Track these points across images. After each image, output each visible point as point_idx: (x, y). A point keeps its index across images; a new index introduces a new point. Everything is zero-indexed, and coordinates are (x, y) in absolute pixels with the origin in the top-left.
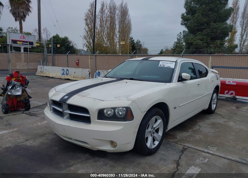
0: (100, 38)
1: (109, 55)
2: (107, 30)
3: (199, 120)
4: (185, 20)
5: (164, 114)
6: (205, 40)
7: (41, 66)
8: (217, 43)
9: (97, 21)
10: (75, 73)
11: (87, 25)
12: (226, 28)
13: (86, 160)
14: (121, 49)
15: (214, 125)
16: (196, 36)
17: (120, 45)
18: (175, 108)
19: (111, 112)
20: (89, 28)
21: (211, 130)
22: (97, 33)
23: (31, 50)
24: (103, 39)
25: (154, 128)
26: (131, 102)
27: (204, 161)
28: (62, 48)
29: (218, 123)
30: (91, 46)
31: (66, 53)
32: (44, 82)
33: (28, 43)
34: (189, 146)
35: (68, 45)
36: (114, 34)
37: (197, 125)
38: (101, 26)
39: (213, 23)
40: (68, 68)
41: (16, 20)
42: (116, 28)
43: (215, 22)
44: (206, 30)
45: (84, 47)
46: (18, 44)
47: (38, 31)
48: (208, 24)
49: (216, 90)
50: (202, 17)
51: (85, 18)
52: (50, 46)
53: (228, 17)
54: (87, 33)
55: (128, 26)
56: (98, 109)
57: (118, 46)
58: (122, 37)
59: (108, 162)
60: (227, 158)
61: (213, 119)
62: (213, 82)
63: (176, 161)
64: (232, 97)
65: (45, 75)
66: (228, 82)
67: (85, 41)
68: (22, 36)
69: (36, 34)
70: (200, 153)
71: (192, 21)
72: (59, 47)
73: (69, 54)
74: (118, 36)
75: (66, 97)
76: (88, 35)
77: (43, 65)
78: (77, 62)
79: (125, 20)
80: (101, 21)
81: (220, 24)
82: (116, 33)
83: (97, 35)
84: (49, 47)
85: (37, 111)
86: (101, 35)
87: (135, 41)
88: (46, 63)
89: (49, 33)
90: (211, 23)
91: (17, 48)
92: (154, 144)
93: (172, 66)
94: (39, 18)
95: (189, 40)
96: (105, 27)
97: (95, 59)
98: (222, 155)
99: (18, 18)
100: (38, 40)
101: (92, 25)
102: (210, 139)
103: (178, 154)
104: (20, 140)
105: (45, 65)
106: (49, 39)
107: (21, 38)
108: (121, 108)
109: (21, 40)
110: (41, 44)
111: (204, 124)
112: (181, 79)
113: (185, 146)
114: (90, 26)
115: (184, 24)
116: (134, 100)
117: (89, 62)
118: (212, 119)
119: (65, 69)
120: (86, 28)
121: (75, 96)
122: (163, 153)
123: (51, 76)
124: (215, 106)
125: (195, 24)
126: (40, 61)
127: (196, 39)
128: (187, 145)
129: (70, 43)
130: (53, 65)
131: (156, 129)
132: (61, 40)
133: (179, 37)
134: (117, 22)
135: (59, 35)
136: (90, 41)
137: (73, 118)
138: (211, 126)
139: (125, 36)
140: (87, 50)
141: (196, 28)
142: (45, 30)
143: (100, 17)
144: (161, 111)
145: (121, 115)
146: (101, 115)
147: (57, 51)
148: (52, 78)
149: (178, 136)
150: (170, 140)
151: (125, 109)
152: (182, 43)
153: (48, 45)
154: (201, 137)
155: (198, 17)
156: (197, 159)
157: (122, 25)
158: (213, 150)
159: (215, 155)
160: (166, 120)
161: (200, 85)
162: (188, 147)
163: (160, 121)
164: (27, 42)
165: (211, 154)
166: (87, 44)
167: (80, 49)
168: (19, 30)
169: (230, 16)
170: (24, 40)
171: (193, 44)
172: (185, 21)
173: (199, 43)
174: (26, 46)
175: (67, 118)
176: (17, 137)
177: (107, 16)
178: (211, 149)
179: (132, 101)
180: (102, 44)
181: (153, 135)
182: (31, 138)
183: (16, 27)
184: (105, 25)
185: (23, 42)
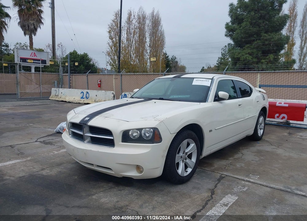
0: (126, 54)
1: (137, 74)
2: (135, 44)
3: (243, 147)
4: (230, 30)
5: (197, 137)
6: (255, 54)
7: (55, 89)
8: (270, 58)
9: (123, 34)
10: (96, 97)
11: (111, 38)
12: (280, 39)
13: (109, 189)
14: (153, 67)
15: (259, 152)
16: (244, 49)
17: (151, 62)
18: (211, 131)
19: (137, 134)
20: (113, 42)
21: (256, 158)
22: (123, 47)
23: (44, 70)
24: (131, 56)
25: (186, 153)
26: (158, 123)
27: (243, 190)
28: (80, 67)
29: (265, 151)
30: (115, 64)
31: (85, 73)
32: (60, 107)
33: (40, 62)
34: (227, 174)
35: (88, 63)
36: (144, 49)
37: (239, 153)
38: (128, 39)
39: (265, 33)
40: (88, 91)
41: (25, 34)
42: (146, 42)
43: (266, 32)
44: (256, 42)
45: (107, 65)
46: (28, 62)
47: (51, 46)
48: (258, 34)
49: (262, 112)
50: (251, 26)
51: (108, 31)
52: (66, 64)
53: (283, 27)
54: (111, 48)
55: (161, 39)
56: (122, 131)
57: (148, 64)
58: (154, 52)
59: (135, 190)
60: (270, 187)
61: (260, 146)
62: (259, 102)
63: (210, 190)
64: (284, 122)
65: (61, 99)
66: (279, 103)
67: (108, 58)
68: (33, 54)
69: (50, 51)
70: (239, 181)
71: (238, 31)
72: (77, 66)
73: (89, 73)
74: (148, 51)
75: (87, 119)
76: (112, 50)
77: (58, 87)
78: (99, 83)
79: (157, 31)
80: (128, 33)
81: (273, 35)
82: (146, 48)
83: (123, 50)
84: (65, 66)
85: (52, 139)
86: (128, 51)
87: (170, 57)
88: (62, 86)
89: (64, 49)
90: (262, 34)
91: (26, 68)
92: (187, 172)
93: (208, 83)
94: (54, 31)
95: (236, 54)
96: (133, 41)
97: (120, 79)
98: (265, 184)
99: (27, 32)
100: (51, 58)
101: (117, 39)
102: (253, 167)
103: (214, 183)
104: (35, 169)
105: (60, 88)
106: (64, 56)
107: (32, 55)
108: (148, 129)
109: (31, 57)
110: (55, 62)
111: (248, 151)
112: (217, 99)
113: (222, 175)
114: (114, 39)
115: (228, 35)
116: (162, 120)
117: (113, 83)
118: (258, 146)
119: (85, 91)
120: (109, 42)
121: (97, 117)
122: (197, 181)
123: (67, 100)
124: (262, 131)
125: (242, 35)
126: (54, 82)
127: (243, 54)
128: (225, 174)
129: (90, 61)
130: (70, 87)
131: (188, 154)
132: (79, 57)
133: (224, 51)
134: (147, 35)
135: (77, 51)
136: (115, 58)
137: (94, 141)
138: (255, 154)
139: (157, 51)
140: (111, 69)
141: (243, 40)
142: (60, 46)
143: (126, 28)
144: (194, 134)
145: (147, 137)
146: (126, 137)
147: (75, 70)
148: (69, 102)
149: (215, 164)
150: (206, 169)
151: (152, 130)
152: (228, 59)
153: (64, 63)
154: (242, 166)
155: (246, 27)
156: (235, 188)
157: (153, 37)
158: (254, 179)
159: (256, 183)
160: (200, 145)
161: (241, 106)
162: (227, 176)
163: (192, 145)
164: (39, 60)
165: (252, 182)
166: (112, 61)
167: (102, 68)
168: (28, 46)
169: (285, 25)
170: (35, 58)
171: (240, 60)
172: (229, 32)
173: (248, 58)
174: (38, 65)
175: (88, 142)
176: (31, 167)
177: (135, 27)
178: (252, 177)
179: (160, 122)
180: (129, 62)
181: (185, 161)
182: (48, 168)
183: (26, 43)
184: (133, 38)
185: (34, 60)
